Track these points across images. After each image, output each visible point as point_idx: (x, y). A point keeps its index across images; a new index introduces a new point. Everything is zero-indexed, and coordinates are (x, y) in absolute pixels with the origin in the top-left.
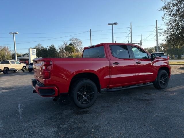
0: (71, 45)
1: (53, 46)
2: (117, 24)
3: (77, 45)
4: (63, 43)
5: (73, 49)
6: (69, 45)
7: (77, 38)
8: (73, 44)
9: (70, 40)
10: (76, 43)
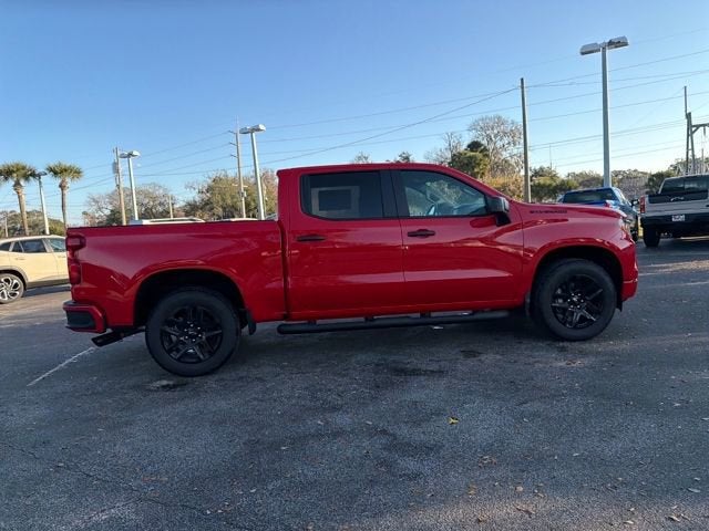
0: (474, 146)
1: (407, 158)
2: (626, 44)
3: (499, 144)
4: (443, 145)
5: (479, 164)
6: (469, 146)
7: (499, 118)
8: (484, 142)
9: (472, 128)
10: (495, 137)
